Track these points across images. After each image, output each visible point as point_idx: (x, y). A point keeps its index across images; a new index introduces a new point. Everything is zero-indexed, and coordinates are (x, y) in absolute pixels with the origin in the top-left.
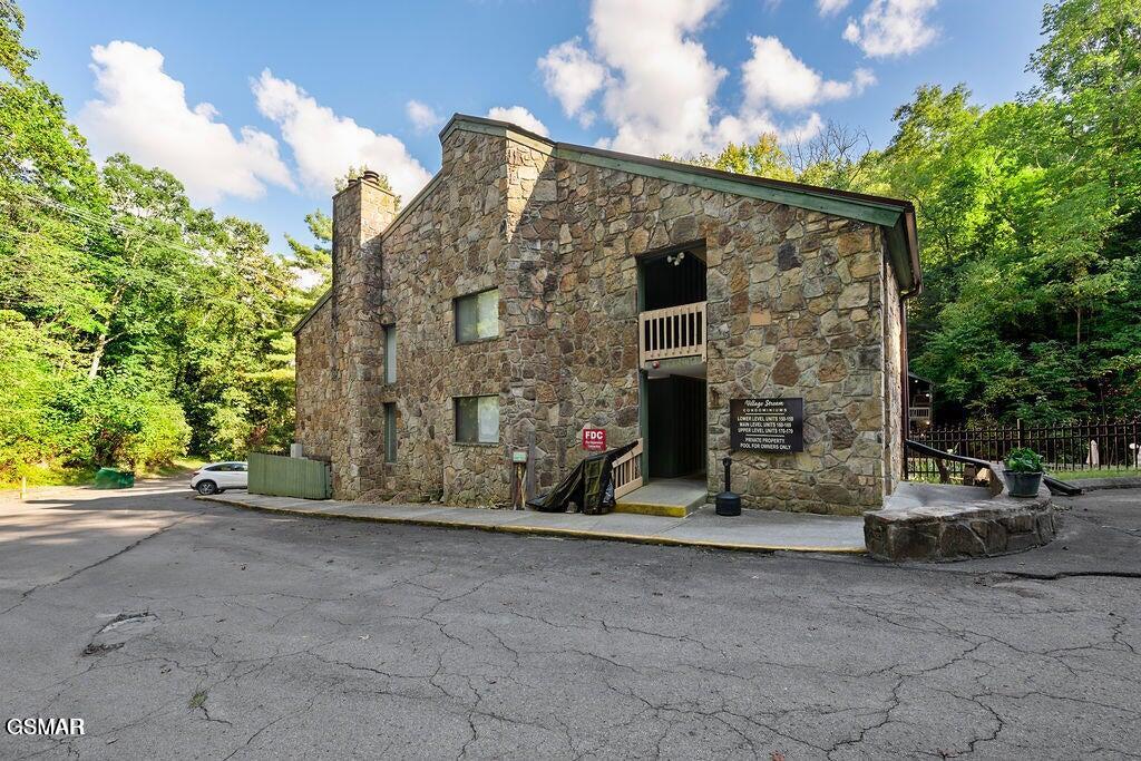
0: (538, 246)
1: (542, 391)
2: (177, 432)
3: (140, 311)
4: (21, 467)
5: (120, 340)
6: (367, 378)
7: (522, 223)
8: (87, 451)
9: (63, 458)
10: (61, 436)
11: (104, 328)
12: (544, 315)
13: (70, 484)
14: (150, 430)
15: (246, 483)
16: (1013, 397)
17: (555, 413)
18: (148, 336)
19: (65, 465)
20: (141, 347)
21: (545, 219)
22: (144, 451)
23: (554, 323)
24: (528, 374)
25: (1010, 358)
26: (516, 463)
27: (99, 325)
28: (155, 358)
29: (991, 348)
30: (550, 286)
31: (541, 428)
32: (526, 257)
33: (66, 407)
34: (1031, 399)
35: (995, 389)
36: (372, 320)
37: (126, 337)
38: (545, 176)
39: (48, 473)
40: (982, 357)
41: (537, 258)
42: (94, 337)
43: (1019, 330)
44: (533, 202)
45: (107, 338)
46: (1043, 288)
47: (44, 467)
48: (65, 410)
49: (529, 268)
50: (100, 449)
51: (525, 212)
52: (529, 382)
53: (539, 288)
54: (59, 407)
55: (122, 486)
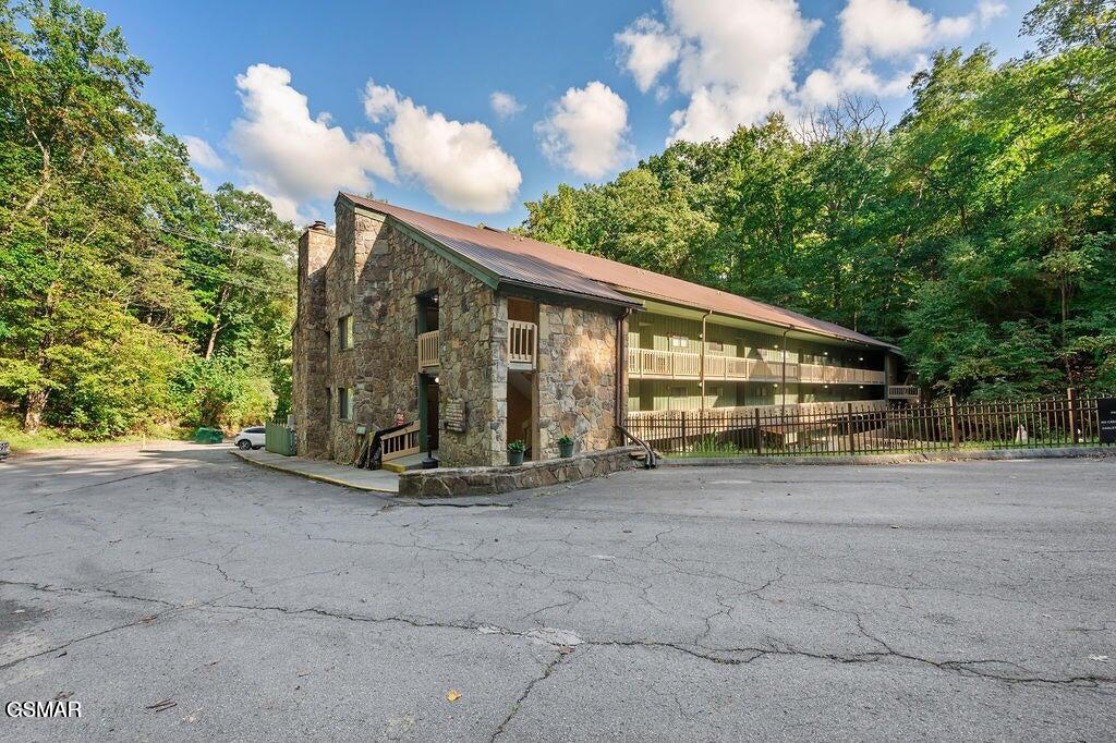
0: (375, 286)
1: (377, 385)
2: (264, 401)
3: (240, 306)
4: (150, 425)
5: (228, 328)
6: (313, 370)
7: (364, 270)
8: (196, 414)
9: (180, 420)
10: (178, 403)
11: (216, 320)
12: (378, 333)
13: (182, 439)
14: (242, 400)
15: (264, 443)
16: (975, 378)
17: (386, 400)
18: (248, 325)
19: (181, 425)
20: (243, 334)
21: (380, 267)
22: (237, 415)
23: (384, 338)
24: (368, 374)
25: (978, 337)
26: (359, 435)
27: (213, 318)
28: (254, 342)
29: (962, 328)
30: (383, 312)
31: (377, 410)
32: (367, 294)
33: (182, 382)
34: (990, 380)
35: (958, 371)
36: (317, 328)
37: (231, 326)
38: (381, 237)
39: (169, 431)
40: (952, 336)
41: (374, 294)
42: (210, 326)
43: (994, 310)
44: (372, 255)
45: (219, 326)
46: (1013, 266)
47: (167, 426)
48: (182, 385)
49: (369, 301)
50: (205, 414)
51: (367, 262)
52: (368, 379)
53: (375, 314)
54: (178, 382)
55: (213, 442)
